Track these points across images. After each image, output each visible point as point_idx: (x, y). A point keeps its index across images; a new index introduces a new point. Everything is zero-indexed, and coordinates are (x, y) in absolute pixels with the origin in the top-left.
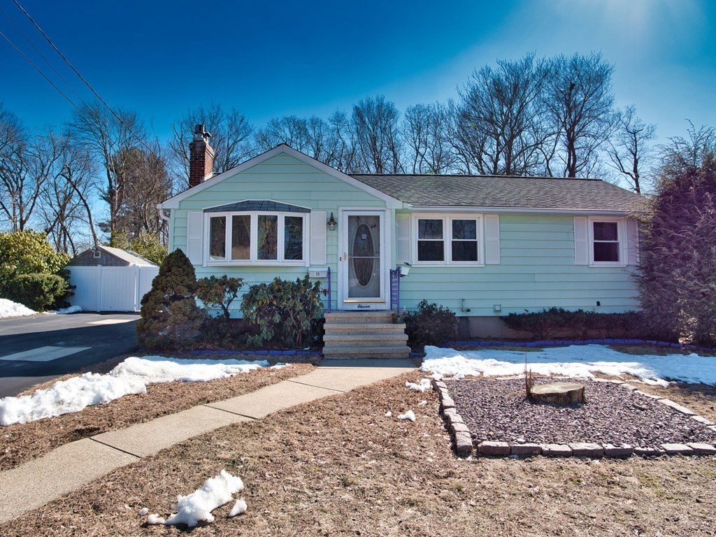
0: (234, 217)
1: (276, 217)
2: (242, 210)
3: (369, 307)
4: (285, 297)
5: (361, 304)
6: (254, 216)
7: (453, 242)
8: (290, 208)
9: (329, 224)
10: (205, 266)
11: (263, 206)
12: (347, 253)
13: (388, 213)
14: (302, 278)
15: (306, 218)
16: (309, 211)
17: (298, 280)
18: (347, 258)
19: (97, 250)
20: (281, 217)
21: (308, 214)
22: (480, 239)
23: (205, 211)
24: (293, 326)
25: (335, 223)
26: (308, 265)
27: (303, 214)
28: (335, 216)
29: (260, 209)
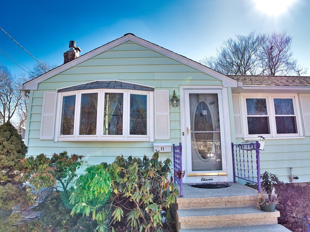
0: (83, 95)
1: (122, 95)
2: (90, 88)
3: (212, 179)
4: (129, 185)
5: (204, 177)
6: (101, 93)
7: (276, 117)
8: (135, 87)
9: (172, 100)
10: (56, 140)
11: (110, 85)
12: (190, 128)
13: (225, 90)
14: (150, 156)
15: (150, 96)
16: (152, 90)
17: (145, 158)
18: (190, 133)
19: (20, 129)
20: (127, 95)
21: (151, 93)
22: (297, 114)
23: (59, 91)
24: (140, 218)
25: (178, 101)
26: (152, 140)
27: (148, 92)
28: (177, 94)
29: (107, 87)
